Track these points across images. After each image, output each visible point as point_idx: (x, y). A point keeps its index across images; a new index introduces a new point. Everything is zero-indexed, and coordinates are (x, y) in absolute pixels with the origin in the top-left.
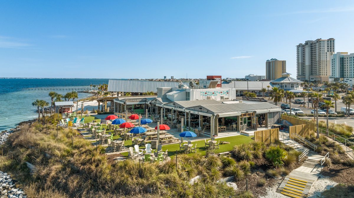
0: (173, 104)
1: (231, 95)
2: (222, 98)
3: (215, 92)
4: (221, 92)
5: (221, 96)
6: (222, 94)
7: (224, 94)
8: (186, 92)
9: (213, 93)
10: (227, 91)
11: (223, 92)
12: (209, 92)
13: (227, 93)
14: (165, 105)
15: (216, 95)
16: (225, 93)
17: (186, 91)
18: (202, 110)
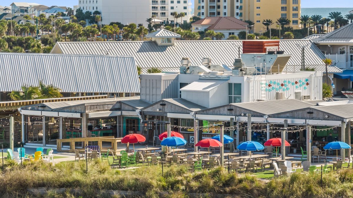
0: (228, 110)
1: (314, 89)
2: (297, 95)
3: (285, 82)
4: (296, 83)
5: (297, 91)
6: (297, 87)
7: (300, 86)
8: (230, 85)
9: (282, 85)
10: (307, 80)
11: (300, 81)
12: (274, 83)
13: (307, 84)
14: (196, 113)
15: (287, 89)
16: (303, 84)
17: (230, 82)
18: (314, 115)
